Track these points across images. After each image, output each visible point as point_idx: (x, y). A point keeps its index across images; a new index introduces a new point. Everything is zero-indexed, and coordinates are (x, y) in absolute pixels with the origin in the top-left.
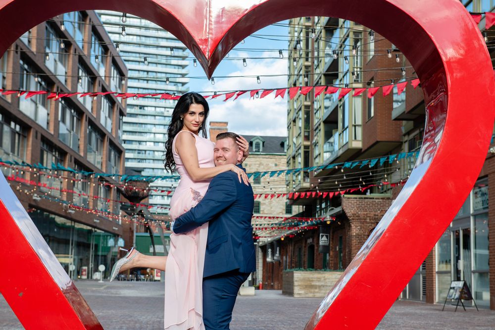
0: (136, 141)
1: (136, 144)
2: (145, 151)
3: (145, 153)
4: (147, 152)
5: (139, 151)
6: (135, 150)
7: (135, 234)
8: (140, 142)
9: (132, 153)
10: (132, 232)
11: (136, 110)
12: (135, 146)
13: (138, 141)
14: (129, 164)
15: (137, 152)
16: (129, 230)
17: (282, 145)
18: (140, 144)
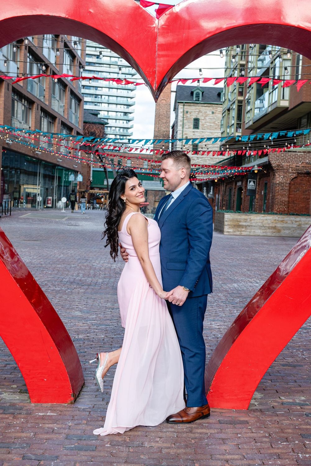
0: (93, 87)
1: (94, 90)
2: (101, 95)
3: (101, 98)
4: (103, 97)
5: (96, 96)
6: (93, 94)
7: (92, 169)
8: (96, 88)
9: (90, 97)
10: (90, 167)
11: (94, 60)
12: (92, 91)
13: (95, 87)
14: (87, 107)
15: (94, 96)
16: (87, 166)
17: (219, 95)
18: (96, 90)
